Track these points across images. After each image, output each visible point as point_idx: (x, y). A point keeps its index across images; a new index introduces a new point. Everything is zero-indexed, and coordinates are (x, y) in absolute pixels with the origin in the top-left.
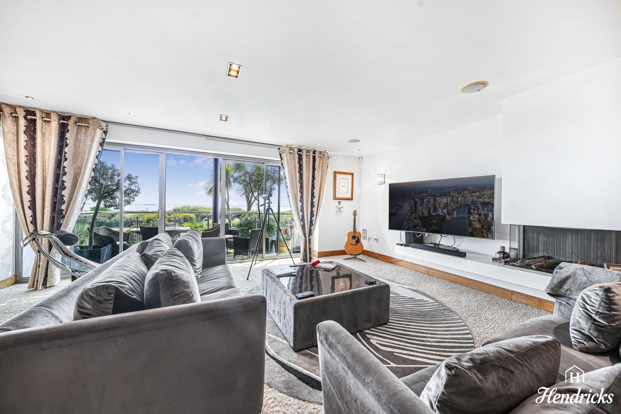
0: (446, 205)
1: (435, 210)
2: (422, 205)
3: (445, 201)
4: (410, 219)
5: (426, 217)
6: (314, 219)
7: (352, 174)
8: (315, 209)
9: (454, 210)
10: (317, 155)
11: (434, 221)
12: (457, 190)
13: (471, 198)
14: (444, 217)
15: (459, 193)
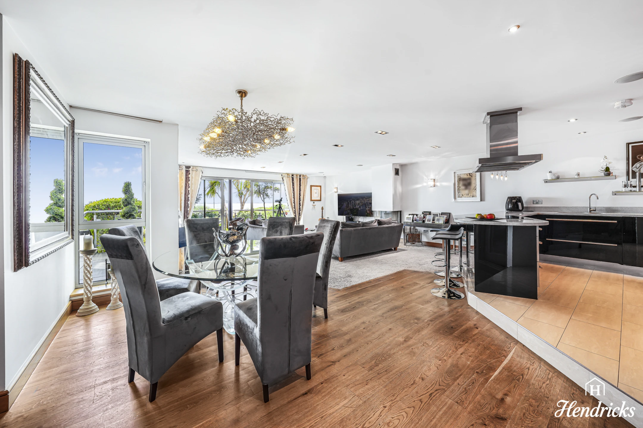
0: (359, 204)
1: (355, 206)
2: (350, 204)
3: (358, 202)
4: (346, 210)
5: (352, 209)
6: (300, 212)
7: (321, 186)
8: (301, 207)
9: (361, 206)
10: (301, 177)
11: (355, 211)
13: (366, 201)
14: (358, 209)
15: (362, 199)
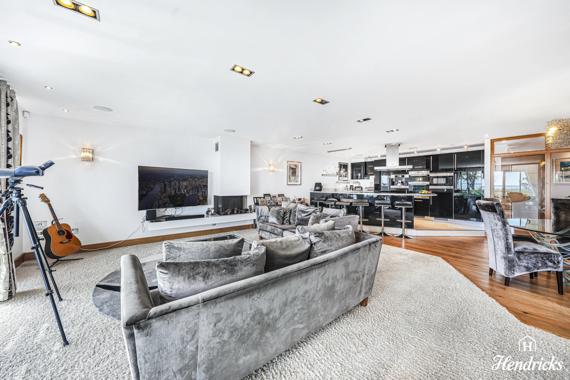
0: (186, 187)
1: (179, 190)
2: (170, 187)
3: (185, 184)
5: (174, 195)
7: (21, 137)
9: (190, 190)
11: (179, 198)
12: (191, 177)
13: (198, 182)
14: (185, 195)
15: (193, 179)
